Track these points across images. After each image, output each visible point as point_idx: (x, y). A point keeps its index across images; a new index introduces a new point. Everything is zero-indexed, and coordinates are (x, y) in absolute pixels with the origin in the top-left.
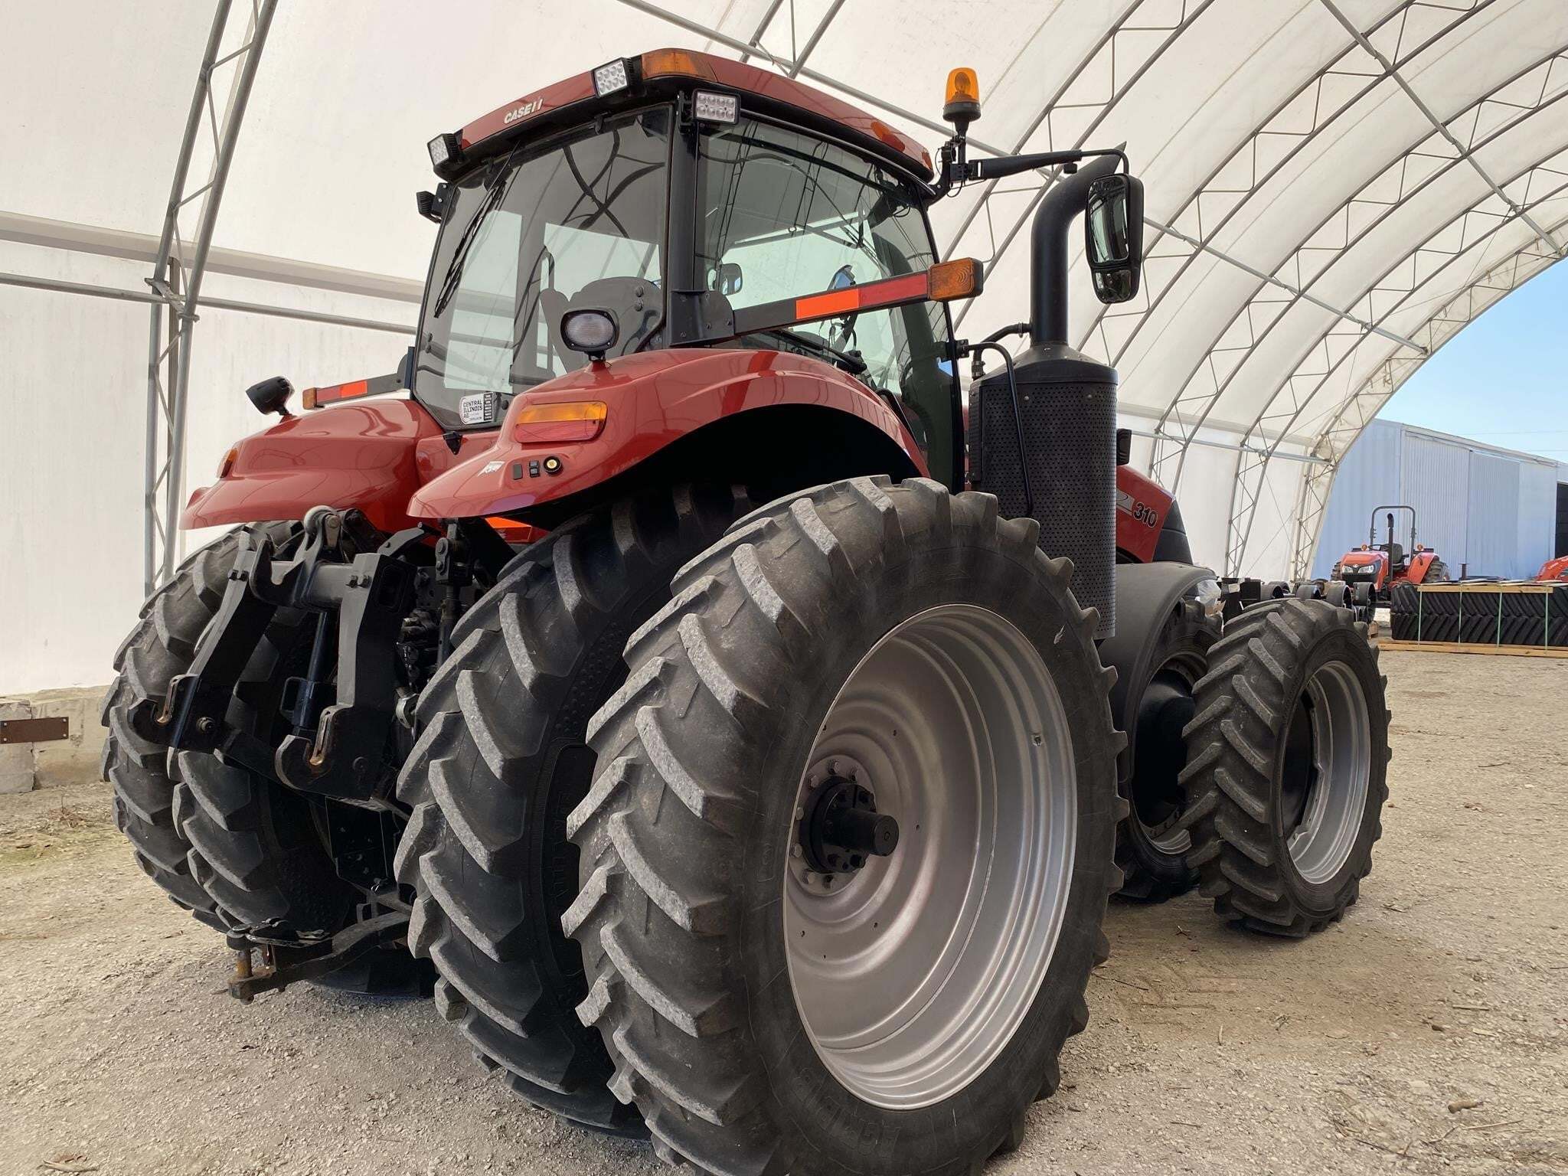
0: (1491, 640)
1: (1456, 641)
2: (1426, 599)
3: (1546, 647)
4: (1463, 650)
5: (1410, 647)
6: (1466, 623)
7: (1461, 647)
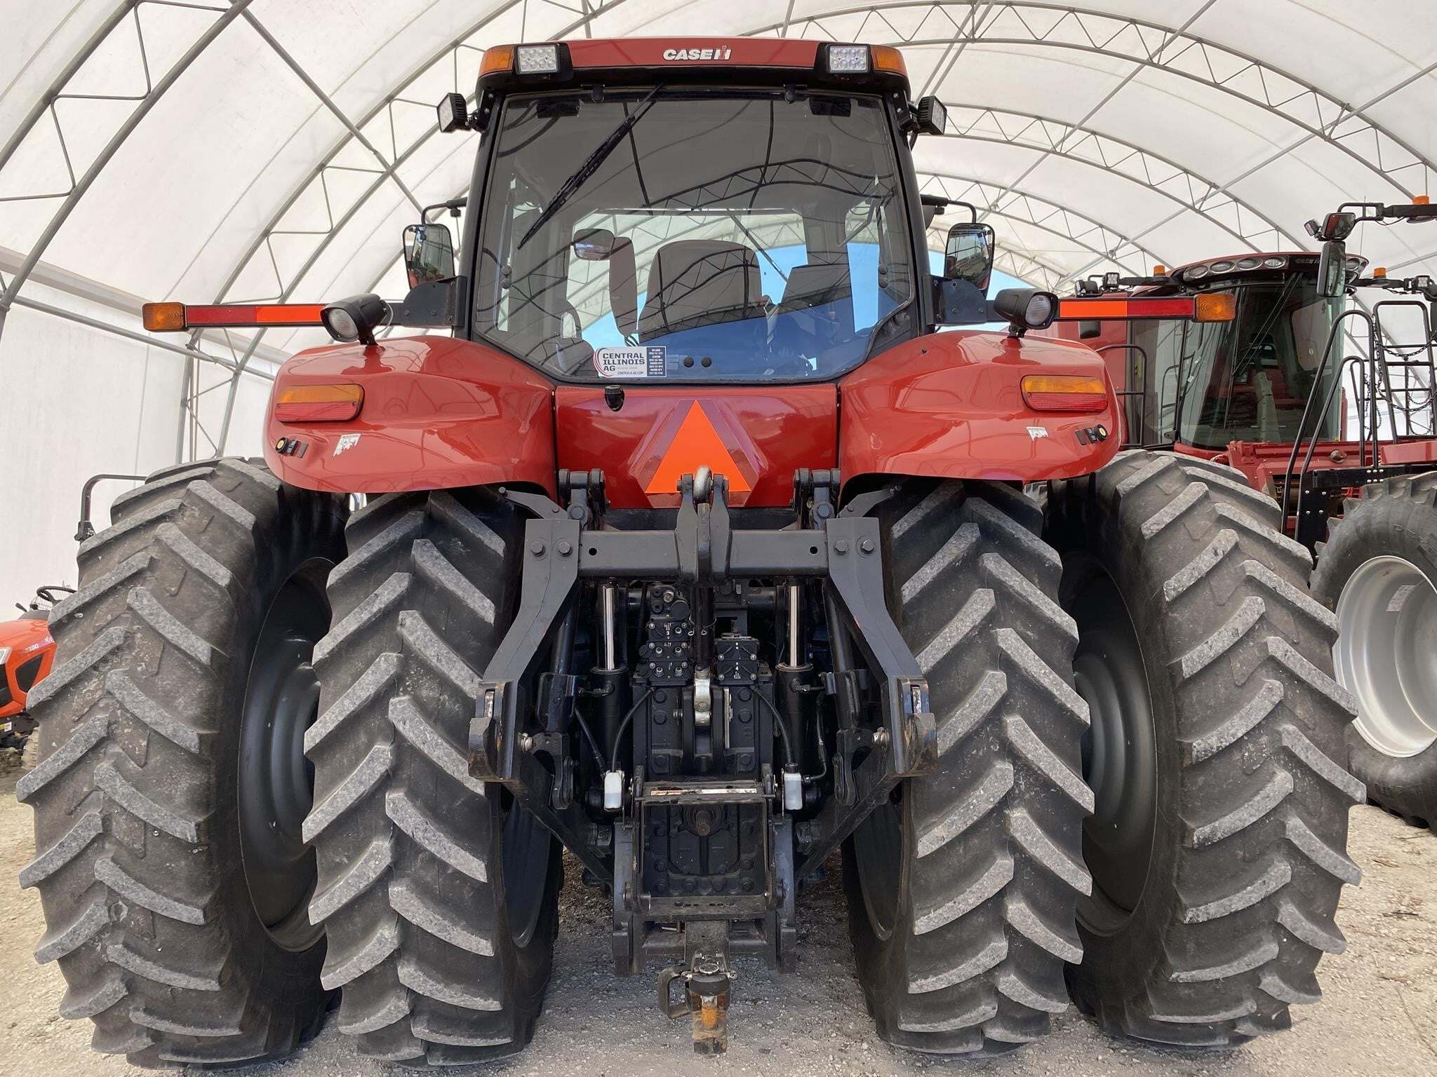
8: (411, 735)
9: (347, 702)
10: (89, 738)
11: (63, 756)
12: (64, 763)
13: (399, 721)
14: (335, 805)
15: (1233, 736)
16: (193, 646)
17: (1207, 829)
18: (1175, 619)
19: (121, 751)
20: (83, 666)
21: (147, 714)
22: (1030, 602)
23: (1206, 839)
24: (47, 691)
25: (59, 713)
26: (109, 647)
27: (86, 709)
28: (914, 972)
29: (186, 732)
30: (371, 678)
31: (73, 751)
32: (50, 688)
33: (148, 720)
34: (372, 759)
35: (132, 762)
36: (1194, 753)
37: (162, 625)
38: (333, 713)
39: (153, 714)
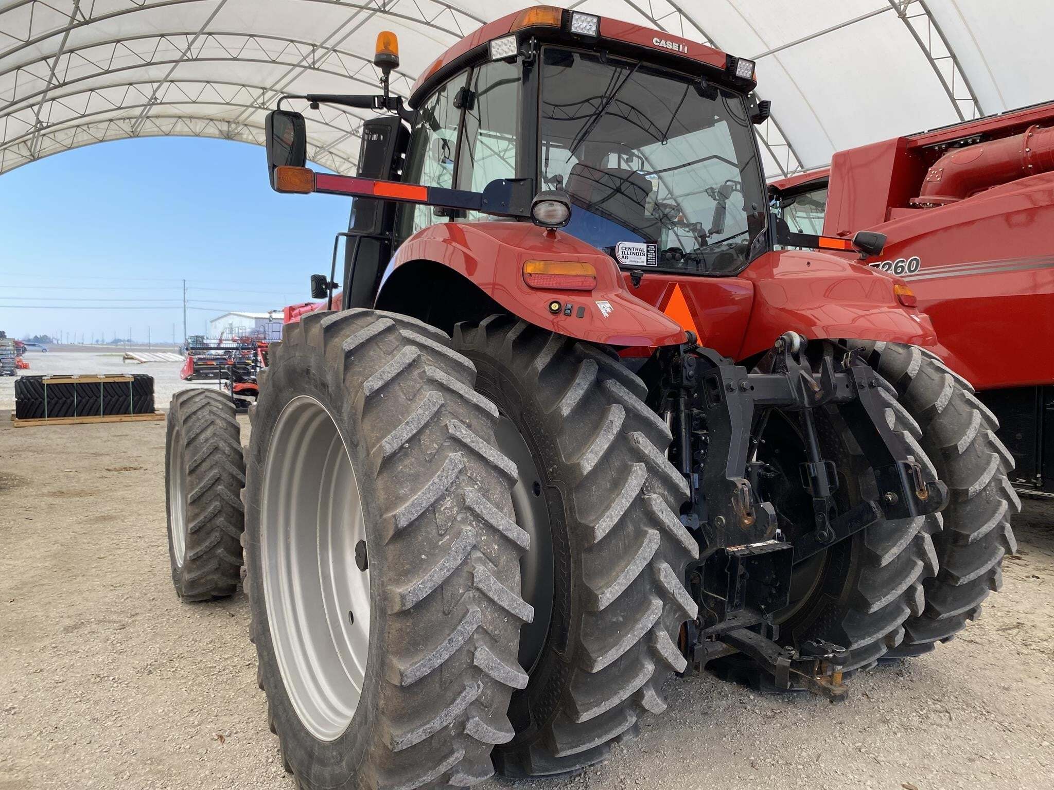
0: (97, 413)
1: (73, 416)
2: (49, 389)
3: (132, 415)
4: (78, 421)
5: (39, 423)
6: (79, 403)
7: (77, 419)
8: (667, 521)
9: (624, 501)
10: (465, 547)
11: (447, 565)
12: (448, 571)
13: (659, 512)
14: (628, 577)
15: (985, 483)
16: (507, 466)
17: (976, 534)
18: (941, 423)
19: (481, 555)
20: (442, 487)
21: (500, 523)
22: (904, 415)
23: (975, 539)
24: (417, 511)
25: (423, 530)
26: (456, 471)
27: (450, 524)
28: (853, 637)
29: (524, 535)
30: (635, 482)
31: (455, 559)
32: (418, 508)
33: (501, 528)
34: (650, 541)
35: (490, 564)
36: (970, 494)
37: (484, 449)
38: (616, 510)
39: (503, 522)
